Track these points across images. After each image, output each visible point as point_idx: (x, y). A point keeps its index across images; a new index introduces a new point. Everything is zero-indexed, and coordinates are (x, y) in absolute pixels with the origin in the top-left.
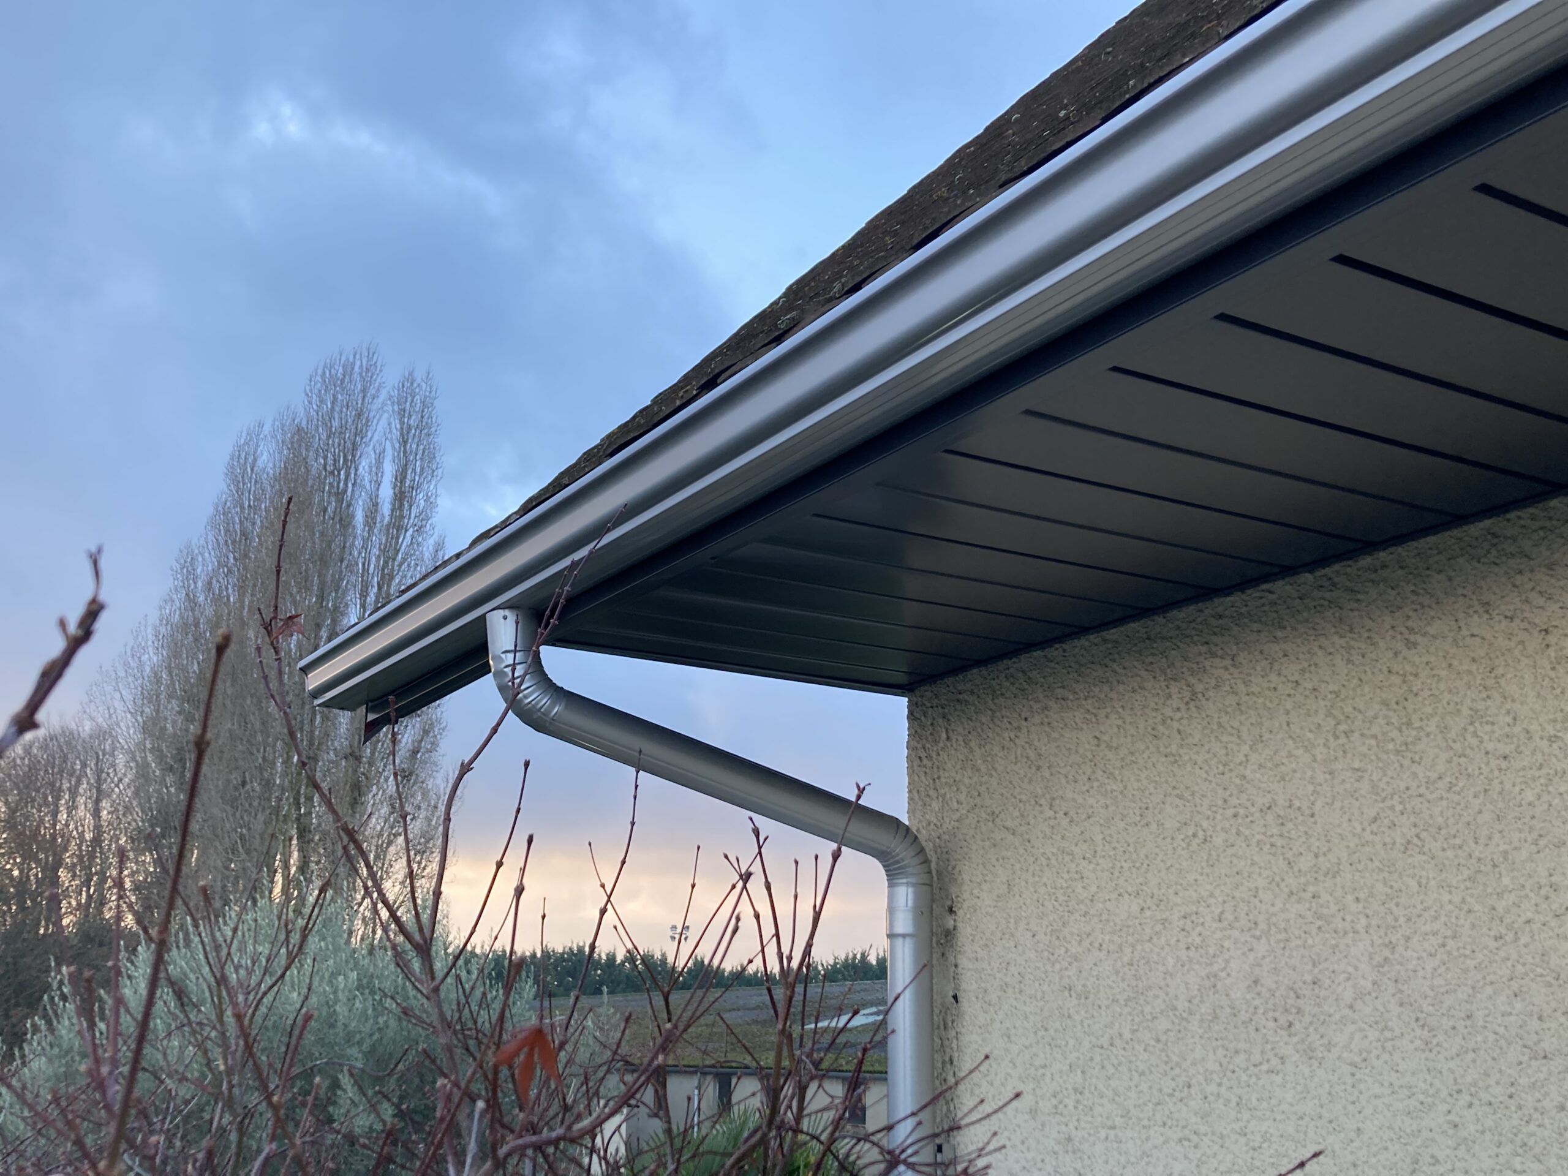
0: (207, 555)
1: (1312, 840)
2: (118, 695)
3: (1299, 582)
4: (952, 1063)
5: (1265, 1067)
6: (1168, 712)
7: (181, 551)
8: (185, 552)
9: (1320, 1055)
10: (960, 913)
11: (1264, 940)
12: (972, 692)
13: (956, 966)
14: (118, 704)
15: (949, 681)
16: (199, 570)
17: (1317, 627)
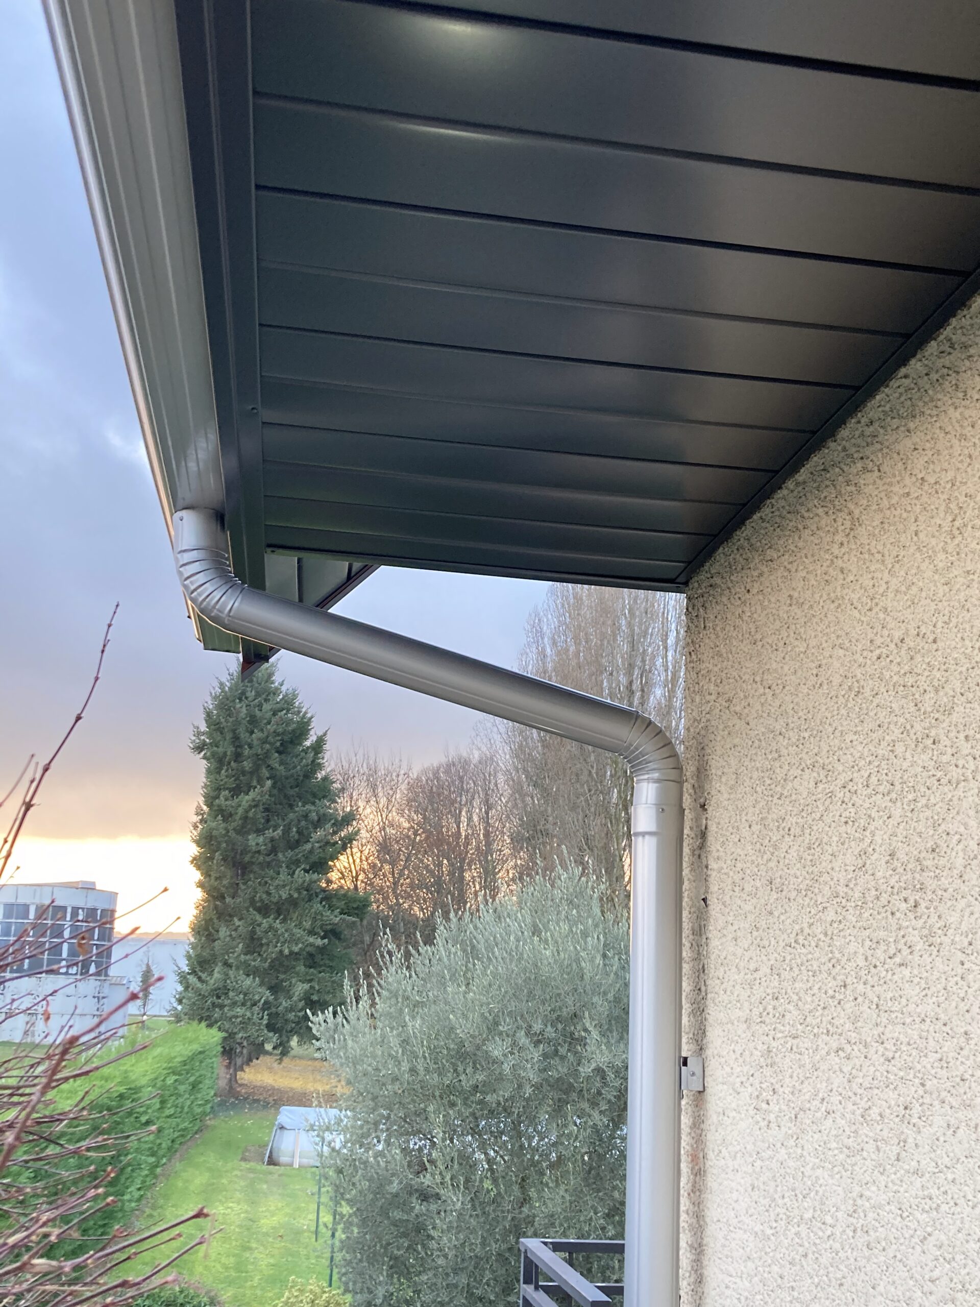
0: (550, 616)
1: (935, 672)
2: (495, 729)
3: (926, 354)
4: (704, 971)
5: (898, 960)
6: (835, 550)
7: (530, 615)
8: (533, 615)
9: (939, 941)
10: (710, 809)
11: (899, 804)
13: (707, 867)
14: (497, 737)
16: (545, 628)
17: (939, 403)
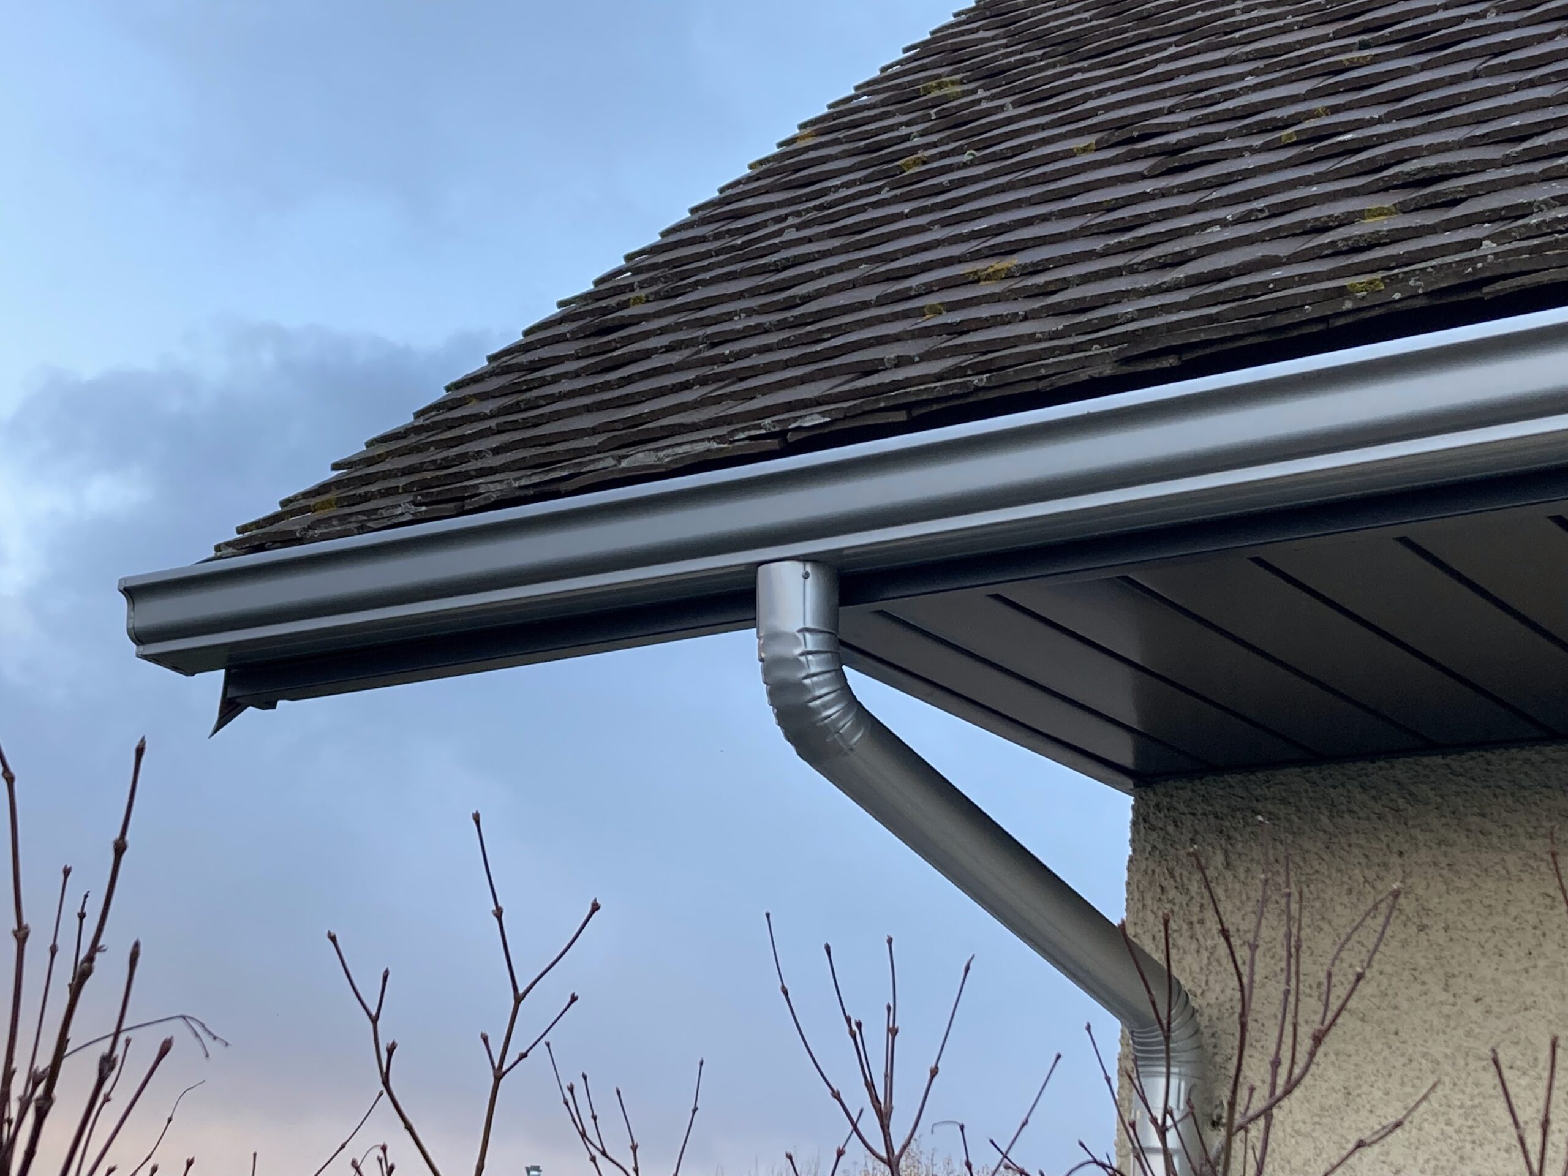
12: (1284, 801)
15: (1233, 779)
